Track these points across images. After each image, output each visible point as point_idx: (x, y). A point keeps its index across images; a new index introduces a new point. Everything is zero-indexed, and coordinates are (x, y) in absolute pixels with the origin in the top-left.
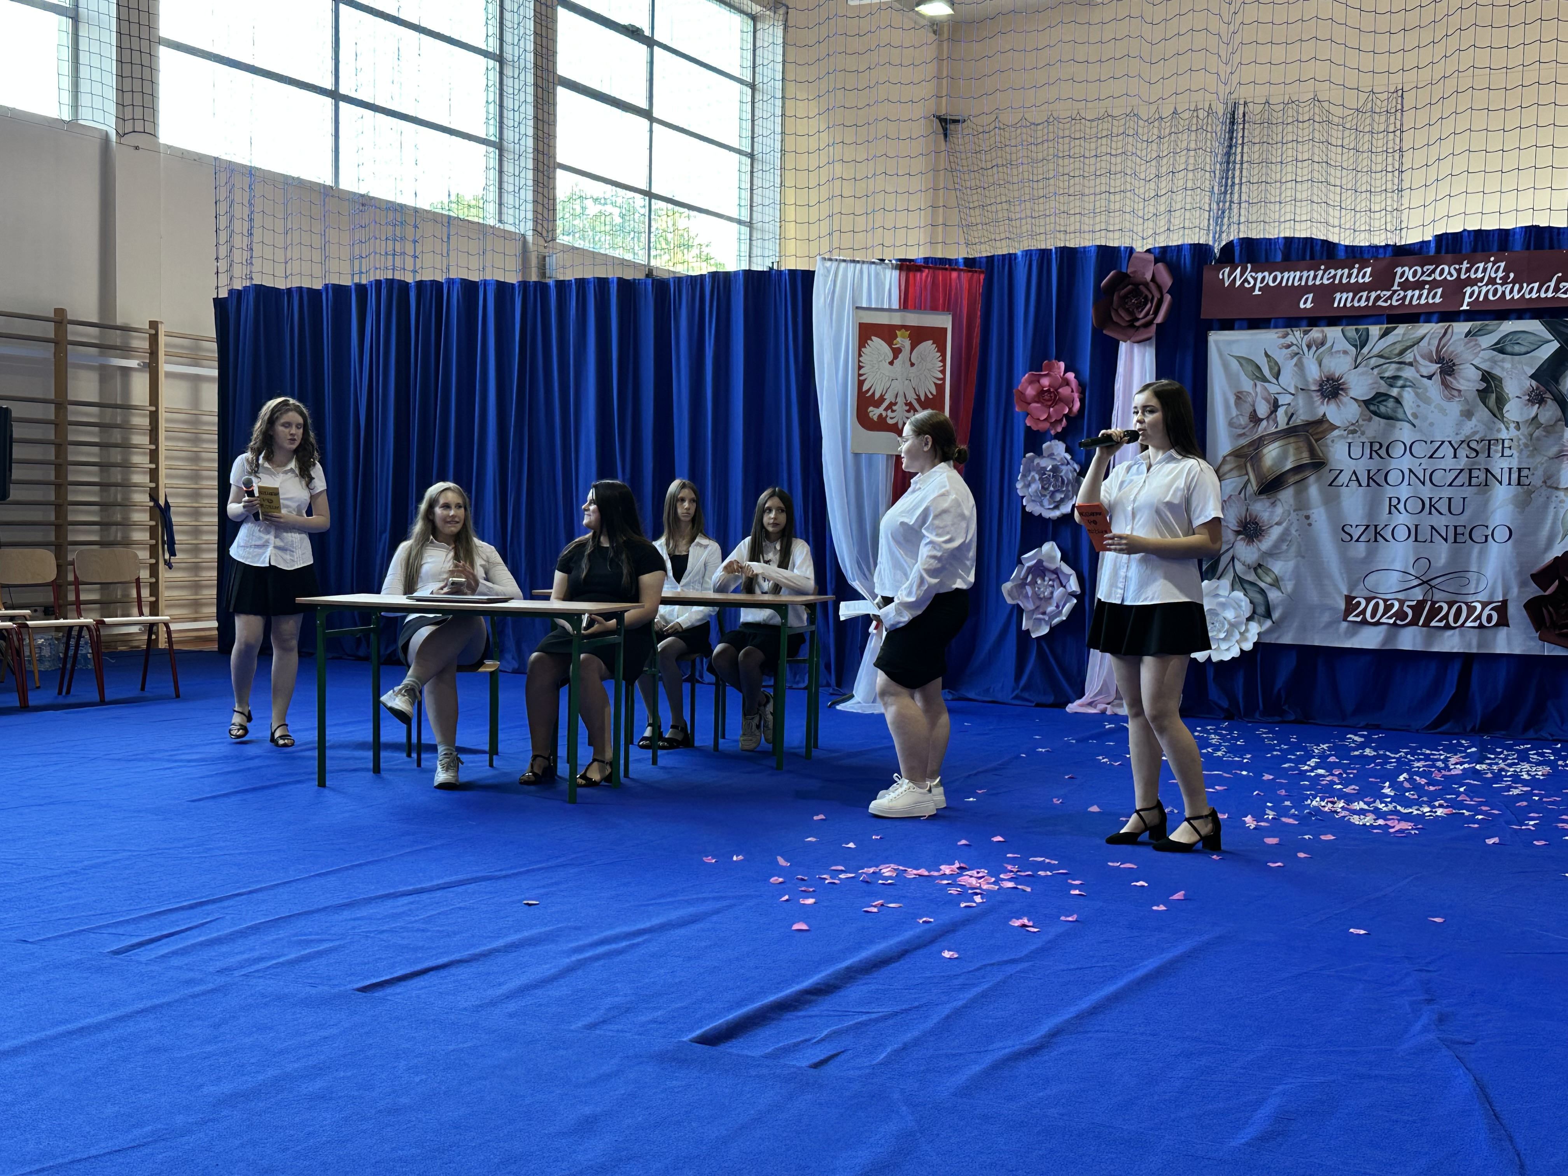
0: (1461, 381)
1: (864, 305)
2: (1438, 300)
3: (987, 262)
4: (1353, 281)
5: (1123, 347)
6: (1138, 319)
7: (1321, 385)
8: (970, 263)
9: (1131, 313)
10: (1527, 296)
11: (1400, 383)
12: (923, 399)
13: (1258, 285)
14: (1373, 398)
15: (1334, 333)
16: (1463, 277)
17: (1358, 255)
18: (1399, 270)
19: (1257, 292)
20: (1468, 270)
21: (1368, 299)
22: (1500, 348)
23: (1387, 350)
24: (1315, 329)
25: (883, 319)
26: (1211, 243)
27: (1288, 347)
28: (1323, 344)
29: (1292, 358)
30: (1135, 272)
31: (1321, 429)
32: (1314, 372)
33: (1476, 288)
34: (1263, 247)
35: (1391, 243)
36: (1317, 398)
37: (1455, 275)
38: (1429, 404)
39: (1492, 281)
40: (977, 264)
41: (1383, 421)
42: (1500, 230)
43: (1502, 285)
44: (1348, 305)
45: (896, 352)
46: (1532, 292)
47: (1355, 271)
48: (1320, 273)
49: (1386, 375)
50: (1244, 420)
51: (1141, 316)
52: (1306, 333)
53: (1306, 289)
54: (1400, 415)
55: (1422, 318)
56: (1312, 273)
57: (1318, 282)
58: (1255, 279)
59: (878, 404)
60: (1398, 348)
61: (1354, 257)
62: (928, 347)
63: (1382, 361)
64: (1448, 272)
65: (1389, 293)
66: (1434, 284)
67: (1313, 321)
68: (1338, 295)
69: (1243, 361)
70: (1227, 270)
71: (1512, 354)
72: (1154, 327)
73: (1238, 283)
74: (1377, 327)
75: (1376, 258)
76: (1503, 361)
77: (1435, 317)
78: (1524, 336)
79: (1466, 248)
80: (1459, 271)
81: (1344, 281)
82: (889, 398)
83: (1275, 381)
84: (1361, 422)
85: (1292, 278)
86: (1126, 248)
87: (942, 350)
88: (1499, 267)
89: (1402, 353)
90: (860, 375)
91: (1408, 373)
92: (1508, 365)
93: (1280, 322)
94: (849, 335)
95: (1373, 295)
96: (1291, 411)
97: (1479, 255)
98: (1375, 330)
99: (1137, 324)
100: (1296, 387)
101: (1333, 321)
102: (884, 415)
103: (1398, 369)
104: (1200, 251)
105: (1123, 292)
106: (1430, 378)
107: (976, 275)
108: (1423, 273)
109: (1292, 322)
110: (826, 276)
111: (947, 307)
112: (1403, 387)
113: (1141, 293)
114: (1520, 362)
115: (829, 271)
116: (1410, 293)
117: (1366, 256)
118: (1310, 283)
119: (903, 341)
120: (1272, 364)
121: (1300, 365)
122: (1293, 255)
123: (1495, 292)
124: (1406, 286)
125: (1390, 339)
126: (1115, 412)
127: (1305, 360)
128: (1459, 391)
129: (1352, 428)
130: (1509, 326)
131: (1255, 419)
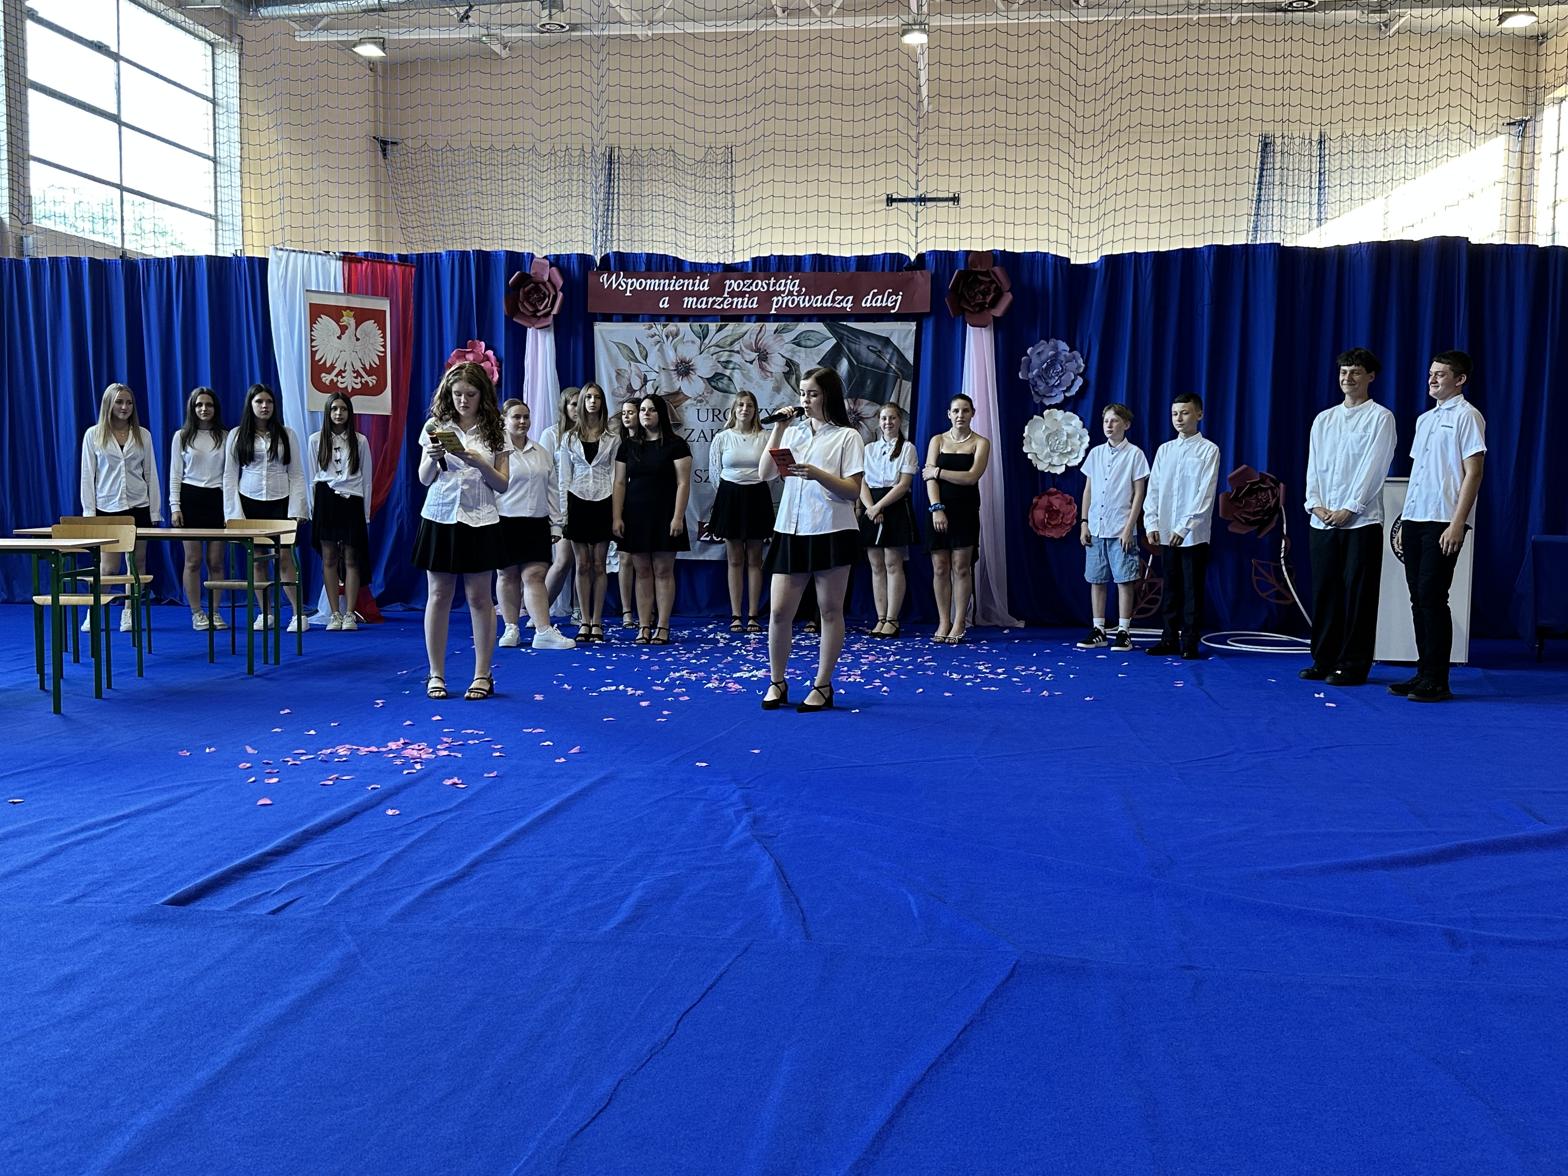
0: (772, 365)
1: (313, 289)
2: (755, 306)
3: (417, 258)
4: (696, 289)
5: (530, 332)
6: (539, 311)
7: (677, 366)
8: (403, 258)
9: (534, 306)
10: (814, 305)
11: (731, 366)
12: (368, 367)
13: (629, 288)
14: (713, 377)
15: (684, 327)
16: (771, 289)
17: (699, 270)
18: (728, 282)
19: (628, 294)
20: (774, 285)
21: (707, 303)
22: (797, 342)
23: (722, 341)
24: (671, 324)
25: (331, 301)
26: (592, 253)
27: (653, 336)
28: (677, 335)
29: (656, 345)
30: (536, 273)
31: (678, 399)
32: (672, 357)
33: (780, 298)
34: (631, 260)
35: (722, 262)
36: (674, 375)
37: (766, 288)
38: (751, 382)
39: (791, 293)
40: (409, 260)
41: (721, 394)
42: (795, 256)
43: (797, 296)
44: (694, 307)
45: (344, 329)
46: (818, 302)
47: (697, 281)
48: (673, 281)
49: (722, 359)
50: (623, 391)
51: (541, 308)
52: (665, 326)
53: (664, 293)
54: (732, 390)
55: (745, 318)
56: (667, 281)
57: (672, 289)
58: (627, 284)
59: (329, 370)
60: (729, 340)
61: (696, 271)
62: (370, 325)
63: (720, 349)
64: (761, 285)
65: (721, 299)
66: (752, 294)
67: (669, 318)
68: (686, 299)
69: (620, 346)
70: (606, 276)
71: (805, 347)
72: (551, 317)
73: (614, 286)
74: (714, 324)
75: (711, 273)
76: (799, 351)
77: (754, 318)
78: (813, 334)
79: (773, 268)
80: (768, 285)
81: (690, 289)
82: (339, 367)
83: (643, 362)
84: (706, 394)
85: (653, 284)
86: (529, 254)
87: (383, 328)
88: (795, 284)
89: (732, 343)
90: (312, 347)
91: (736, 358)
92: (803, 355)
93: (646, 317)
94: (301, 314)
95: (711, 300)
96: (656, 385)
97: (781, 274)
98: (713, 326)
99: (538, 314)
100: (659, 367)
101: (683, 319)
102: (335, 380)
103: (730, 356)
104: (586, 260)
105: (526, 289)
106: (751, 363)
107: (408, 269)
108: (744, 285)
109: (654, 318)
110: (278, 264)
111: (386, 295)
112: (733, 369)
113: (541, 290)
114: (811, 353)
115: (281, 260)
116: (735, 300)
117: (704, 271)
118: (666, 289)
119: (348, 319)
120: (642, 349)
121: (661, 350)
122: (653, 266)
123: (793, 300)
124: (732, 294)
125: (723, 333)
126: (525, 383)
127: (664, 347)
128: (771, 373)
129: (699, 398)
130: (803, 326)
131: (631, 390)
